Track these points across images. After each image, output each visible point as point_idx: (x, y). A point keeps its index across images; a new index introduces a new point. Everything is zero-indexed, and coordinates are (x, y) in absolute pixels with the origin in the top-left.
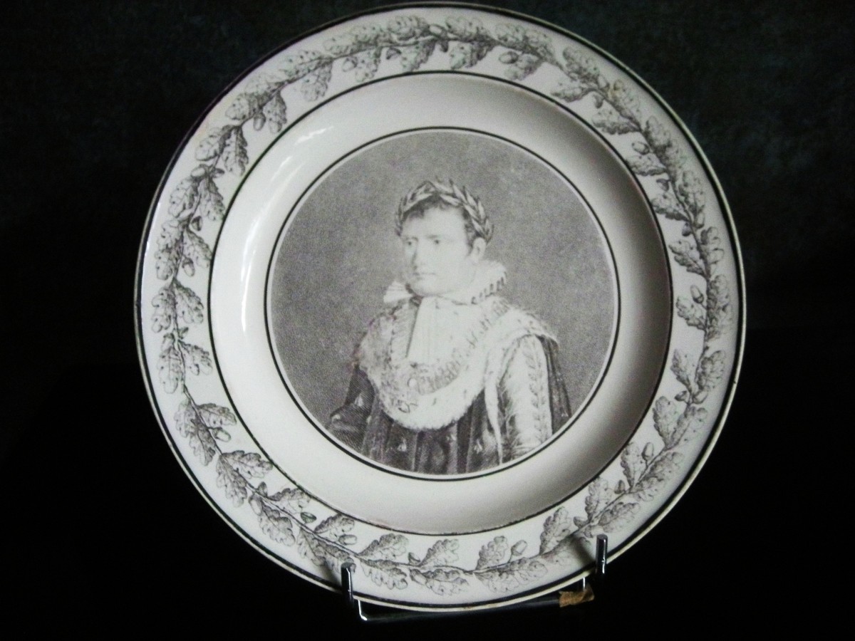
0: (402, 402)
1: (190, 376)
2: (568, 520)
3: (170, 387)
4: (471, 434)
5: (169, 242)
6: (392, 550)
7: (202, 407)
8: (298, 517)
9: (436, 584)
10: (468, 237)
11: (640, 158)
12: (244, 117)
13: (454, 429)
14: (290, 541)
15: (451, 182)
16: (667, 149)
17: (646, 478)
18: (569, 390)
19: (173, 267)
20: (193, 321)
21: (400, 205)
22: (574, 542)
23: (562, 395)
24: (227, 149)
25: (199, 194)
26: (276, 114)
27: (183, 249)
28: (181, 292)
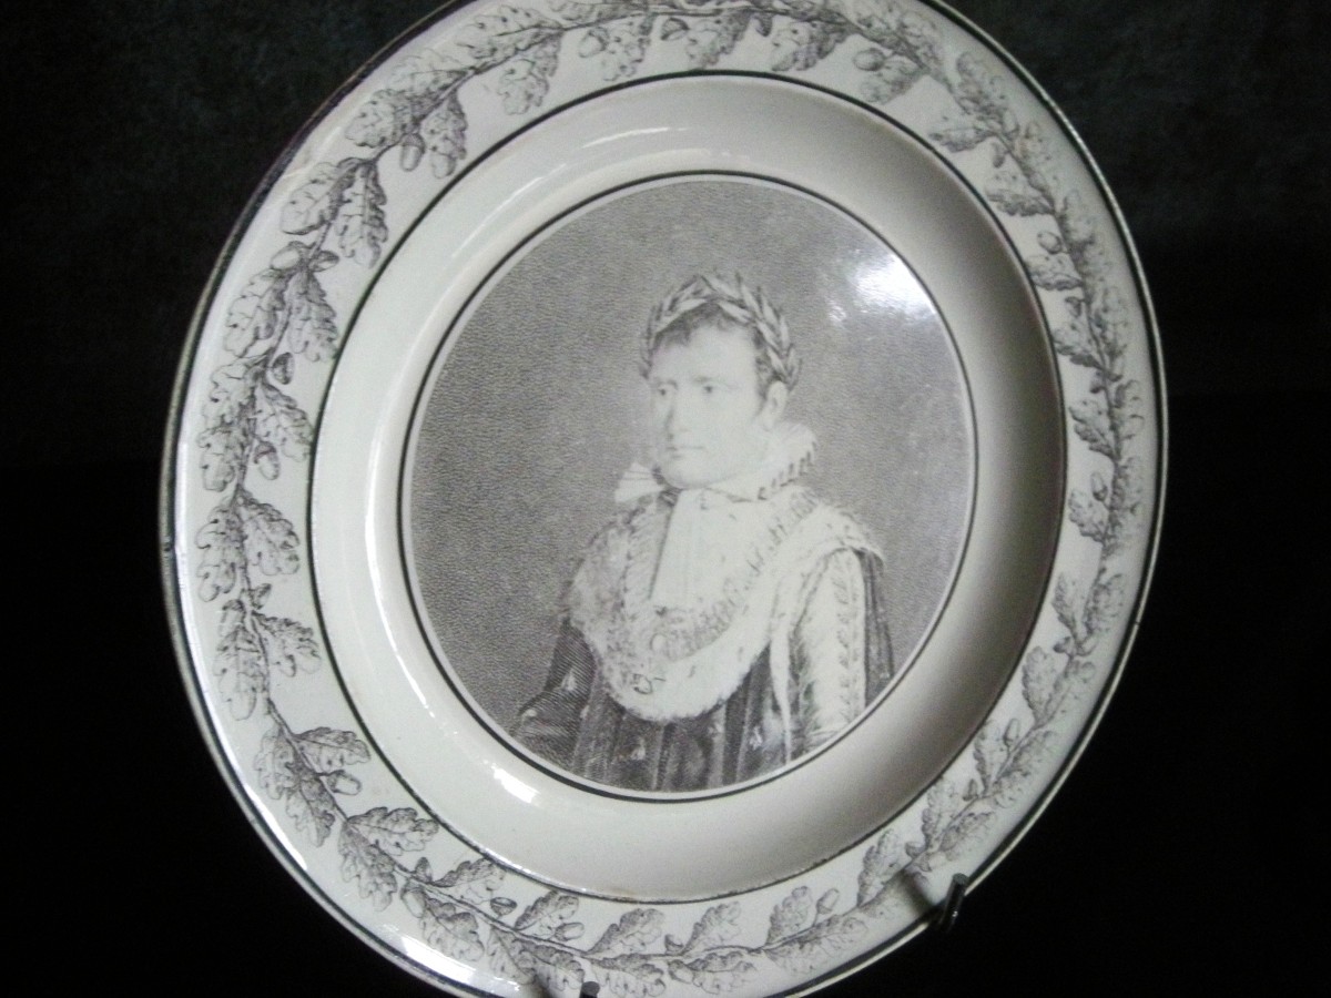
0: (640, 676)
1: (278, 678)
3: (242, 705)
4: (747, 719)
5: (225, 410)
6: (638, 935)
7: (304, 736)
8: (486, 907)
9: (708, 978)
10: (760, 380)
11: (1047, 259)
13: (721, 713)
14: (476, 951)
15: (739, 279)
16: (1088, 247)
17: (1007, 773)
18: (894, 633)
19: (234, 463)
20: (279, 569)
21: (650, 320)
23: (884, 644)
24: (345, 209)
25: (288, 305)
26: (446, 138)
27: (255, 424)
28: (254, 513)
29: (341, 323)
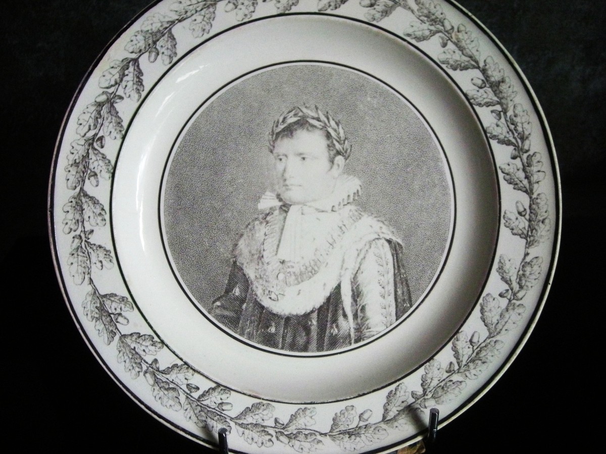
0: (272, 292)
1: (95, 270)
2: (407, 394)
3: (78, 279)
4: (329, 319)
5: (77, 157)
6: (261, 415)
7: (105, 296)
8: (184, 387)
9: (297, 444)
10: (330, 154)
11: (478, 91)
12: (140, 51)
13: (315, 315)
14: (178, 407)
15: (317, 108)
16: (501, 84)
17: (473, 361)
19: (80, 179)
20: (98, 224)
21: (273, 127)
22: (411, 411)
23: (405, 289)
24: (125, 78)
25: (103, 117)
26: (168, 49)
27: (89, 164)
28: (87, 200)
29: (125, 124)
